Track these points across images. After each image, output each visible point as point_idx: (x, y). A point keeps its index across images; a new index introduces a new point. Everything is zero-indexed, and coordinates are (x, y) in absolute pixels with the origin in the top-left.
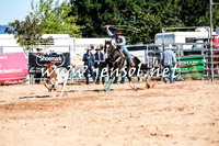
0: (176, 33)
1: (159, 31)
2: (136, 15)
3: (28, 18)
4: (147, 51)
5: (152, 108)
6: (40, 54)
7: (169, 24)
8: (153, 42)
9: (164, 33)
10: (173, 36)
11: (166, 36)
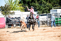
0: (58, 10)
1: (51, 9)
2: (44, 3)
3: (5, 5)
4: (47, 16)
5: (49, 36)
6: (10, 18)
7: (55, 6)
8: (49, 13)
9: (53, 10)
10: (57, 11)
11: (54, 11)
